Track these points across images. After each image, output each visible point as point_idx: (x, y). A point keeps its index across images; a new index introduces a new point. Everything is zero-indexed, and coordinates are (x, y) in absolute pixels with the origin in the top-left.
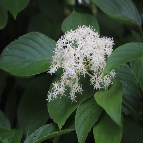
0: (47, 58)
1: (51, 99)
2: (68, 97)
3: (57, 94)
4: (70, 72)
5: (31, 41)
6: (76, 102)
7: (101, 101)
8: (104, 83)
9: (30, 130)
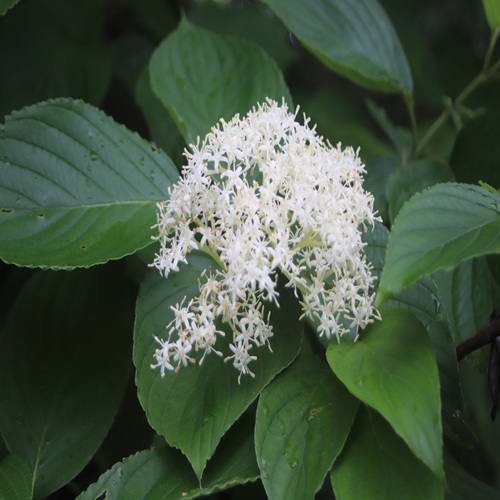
0: (117, 203)
1: (170, 367)
2: (226, 360)
3: (189, 348)
4: (252, 276)
5: (54, 132)
6: (253, 375)
7: (361, 383)
8: (352, 314)
9: (40, 463)
